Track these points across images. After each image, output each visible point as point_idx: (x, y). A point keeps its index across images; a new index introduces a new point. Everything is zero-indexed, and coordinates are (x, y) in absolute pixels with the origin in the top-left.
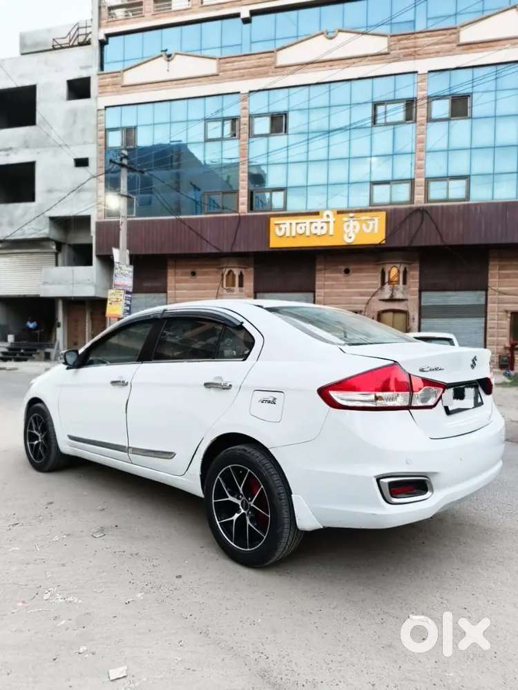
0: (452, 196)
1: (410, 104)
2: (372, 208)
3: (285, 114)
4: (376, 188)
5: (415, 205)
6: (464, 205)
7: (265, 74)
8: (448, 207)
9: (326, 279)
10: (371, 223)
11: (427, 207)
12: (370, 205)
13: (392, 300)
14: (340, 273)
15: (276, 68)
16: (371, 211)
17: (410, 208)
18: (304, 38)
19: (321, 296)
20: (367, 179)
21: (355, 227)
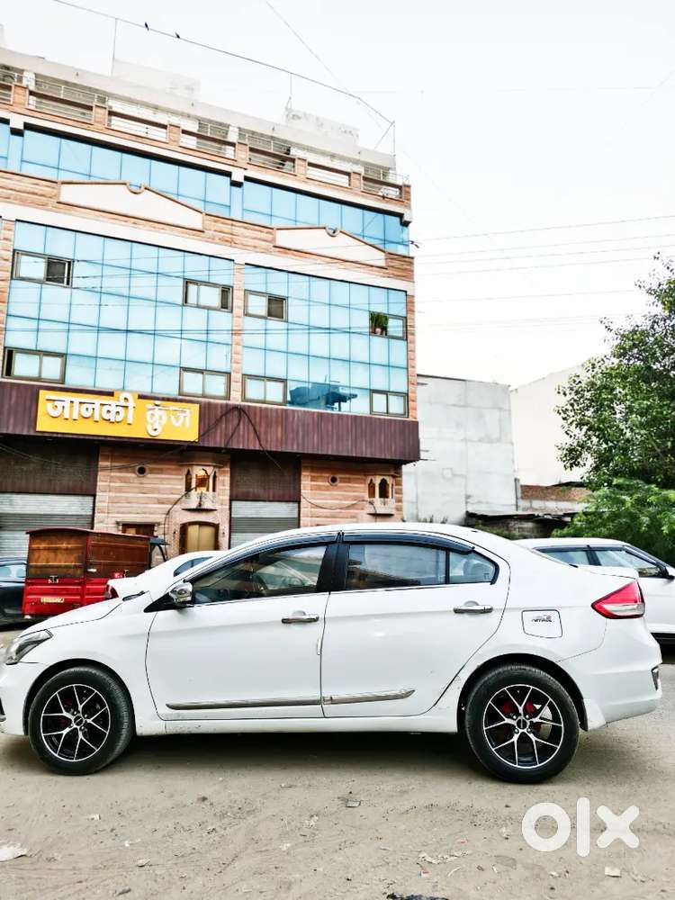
0: (269, 398)
1: (226, 291)
2: (182, 398)
3: (69, 263)
4: (187, 375)
5: (231, 402)
6: (282, 410)
7: (43, 205)
8: (266, 409)
9: (112, 479)
10: (182, 415)
11: (244, 406)
12: (180, 394)
13: (199, 510)
14: (134, 472)
15: (58, 203)
16: (181, 401)
17: (227, 405)
18: (98, 180)
19: (104, 502)
20: (176, 362)
21: (161, 418)
